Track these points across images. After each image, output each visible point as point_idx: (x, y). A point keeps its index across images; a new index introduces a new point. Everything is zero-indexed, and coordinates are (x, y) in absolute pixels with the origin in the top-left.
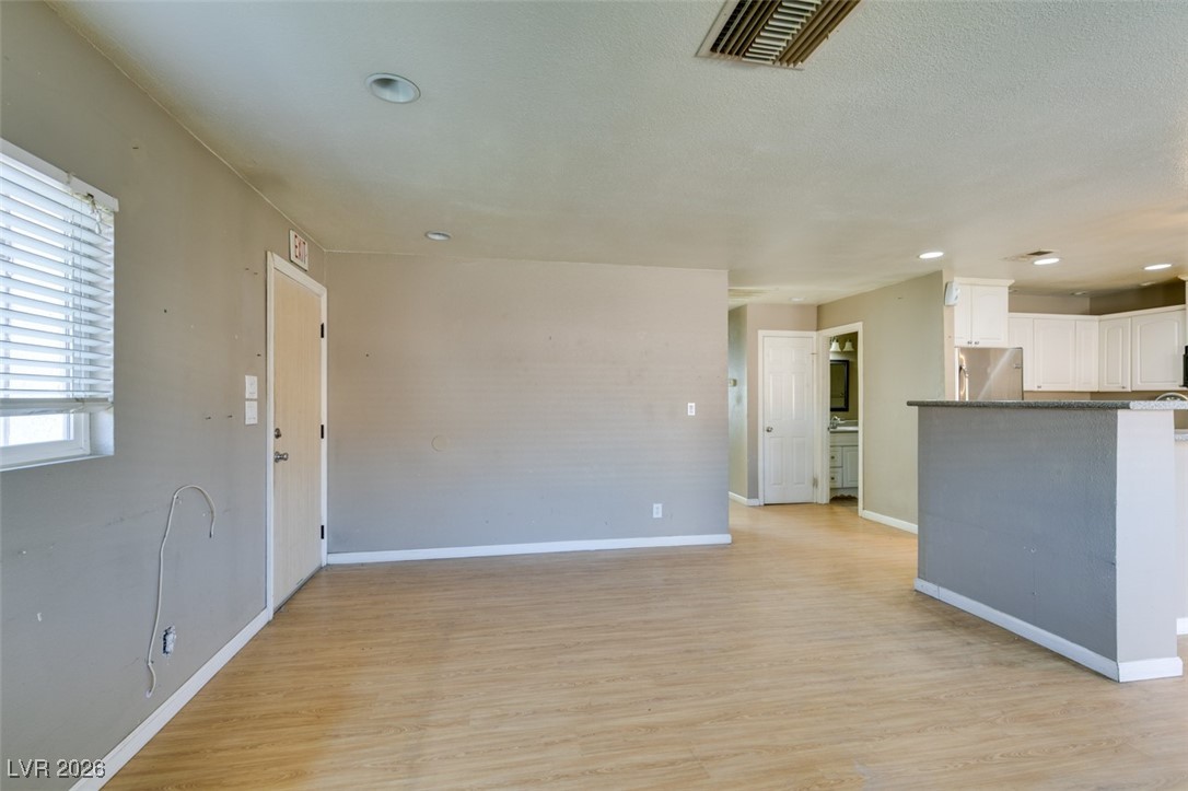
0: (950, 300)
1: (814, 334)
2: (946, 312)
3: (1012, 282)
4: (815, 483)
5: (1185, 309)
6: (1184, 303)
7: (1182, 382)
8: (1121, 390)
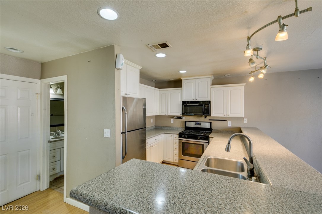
0: (119, 66)
1: (38, 81)
2: (116, 72)
3: (140, 68)
4: (38, 178)
5: (182, 89)
6: (182, 87)
7: (181, 113)
8: (165, 115)
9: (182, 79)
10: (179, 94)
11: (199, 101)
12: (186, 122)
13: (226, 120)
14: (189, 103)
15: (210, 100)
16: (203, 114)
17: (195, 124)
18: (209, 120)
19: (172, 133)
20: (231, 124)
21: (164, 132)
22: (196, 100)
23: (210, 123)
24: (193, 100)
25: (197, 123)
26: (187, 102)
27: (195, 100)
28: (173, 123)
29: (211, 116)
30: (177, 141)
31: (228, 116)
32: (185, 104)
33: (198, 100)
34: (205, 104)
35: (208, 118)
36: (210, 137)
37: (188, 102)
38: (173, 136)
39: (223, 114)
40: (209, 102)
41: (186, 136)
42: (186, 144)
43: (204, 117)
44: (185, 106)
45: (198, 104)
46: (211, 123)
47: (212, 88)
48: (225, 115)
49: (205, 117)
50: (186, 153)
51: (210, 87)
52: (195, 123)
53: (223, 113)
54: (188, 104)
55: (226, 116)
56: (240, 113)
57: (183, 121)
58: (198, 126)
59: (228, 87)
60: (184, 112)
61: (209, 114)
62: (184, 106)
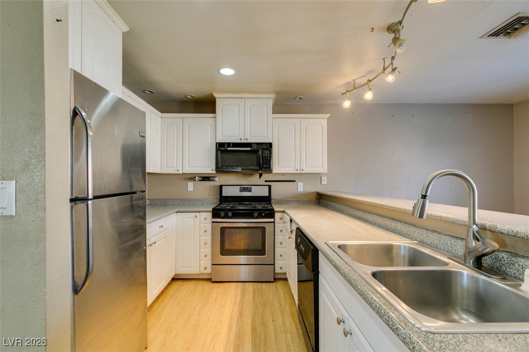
3: (125, 27)
5: (215, 117)
7: (214, 168)
8: (176, 172)
9: (215, 95)
10: (210, 127)
11: (251, 143)
12: (221, 187)
13: (295, 181)
14: (230, 147)
15: (271, 142)
16: (258, 168)
17: (241, 191)
18: (266, 181)
19: (196, 210)
20: (302, 186)
21: (176, 210)
22: (246, 142)
23: (268, 187)
24: (239, 141)
25: (244, 188)
26: (226, 145)
27: (243, 141)
28: (192, 190)
29: (274, 172)
30: (209, 226)
31: (302, 172)
32: (222, 148)
33: (249, 141)
34: (264, 149)
35: (266, 176)
36: (277, 212)
37: (229, 144)
38: (198, 217)
39: (294, 168)
40: (271, 145)
41: (230, 214)
42: (226, 230)
43: (258, 176)
44: (222, 151)
45: (249, 149)
46: (270, 187)
47: (274, 119)
48: (297, 170)
49: (261, 175)
50: (228, 250)
51: (272, 116)
52: (240, 188)
53: (294, 166)
54: (228, 149)
55: (299, 172)
56: (321, 166)
57: (215, 186)
58: (245, 193)
59: (302, 120)
60: (220, 165)
61: (270, 168)
62: (219, 152)
